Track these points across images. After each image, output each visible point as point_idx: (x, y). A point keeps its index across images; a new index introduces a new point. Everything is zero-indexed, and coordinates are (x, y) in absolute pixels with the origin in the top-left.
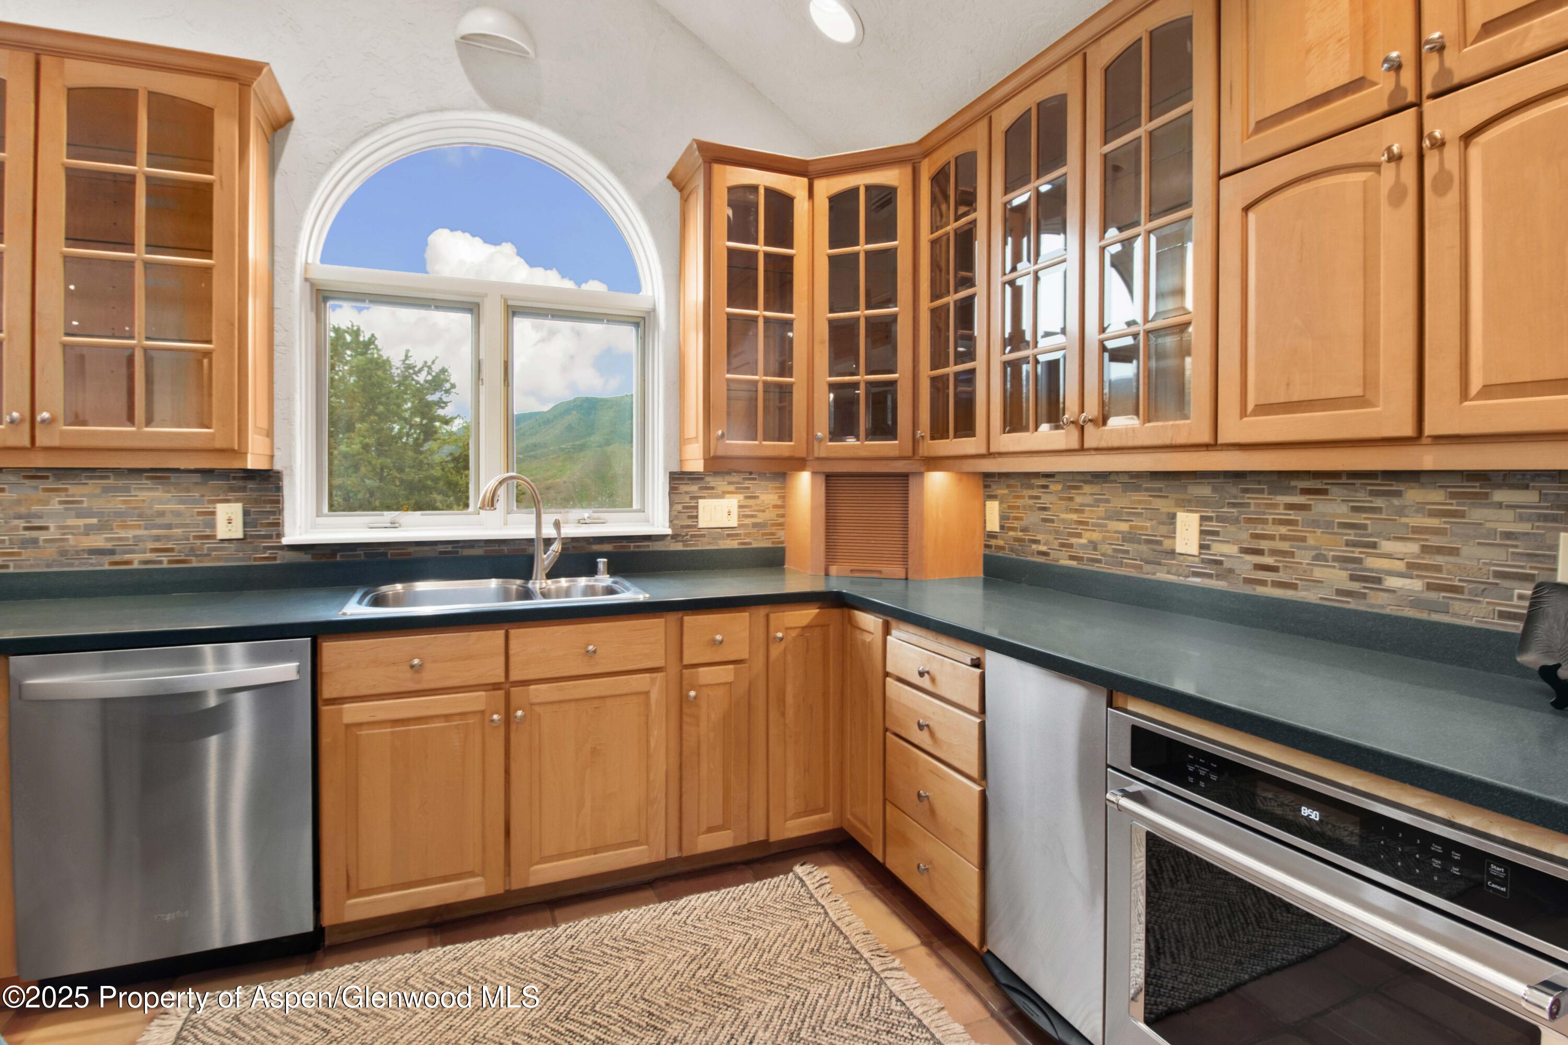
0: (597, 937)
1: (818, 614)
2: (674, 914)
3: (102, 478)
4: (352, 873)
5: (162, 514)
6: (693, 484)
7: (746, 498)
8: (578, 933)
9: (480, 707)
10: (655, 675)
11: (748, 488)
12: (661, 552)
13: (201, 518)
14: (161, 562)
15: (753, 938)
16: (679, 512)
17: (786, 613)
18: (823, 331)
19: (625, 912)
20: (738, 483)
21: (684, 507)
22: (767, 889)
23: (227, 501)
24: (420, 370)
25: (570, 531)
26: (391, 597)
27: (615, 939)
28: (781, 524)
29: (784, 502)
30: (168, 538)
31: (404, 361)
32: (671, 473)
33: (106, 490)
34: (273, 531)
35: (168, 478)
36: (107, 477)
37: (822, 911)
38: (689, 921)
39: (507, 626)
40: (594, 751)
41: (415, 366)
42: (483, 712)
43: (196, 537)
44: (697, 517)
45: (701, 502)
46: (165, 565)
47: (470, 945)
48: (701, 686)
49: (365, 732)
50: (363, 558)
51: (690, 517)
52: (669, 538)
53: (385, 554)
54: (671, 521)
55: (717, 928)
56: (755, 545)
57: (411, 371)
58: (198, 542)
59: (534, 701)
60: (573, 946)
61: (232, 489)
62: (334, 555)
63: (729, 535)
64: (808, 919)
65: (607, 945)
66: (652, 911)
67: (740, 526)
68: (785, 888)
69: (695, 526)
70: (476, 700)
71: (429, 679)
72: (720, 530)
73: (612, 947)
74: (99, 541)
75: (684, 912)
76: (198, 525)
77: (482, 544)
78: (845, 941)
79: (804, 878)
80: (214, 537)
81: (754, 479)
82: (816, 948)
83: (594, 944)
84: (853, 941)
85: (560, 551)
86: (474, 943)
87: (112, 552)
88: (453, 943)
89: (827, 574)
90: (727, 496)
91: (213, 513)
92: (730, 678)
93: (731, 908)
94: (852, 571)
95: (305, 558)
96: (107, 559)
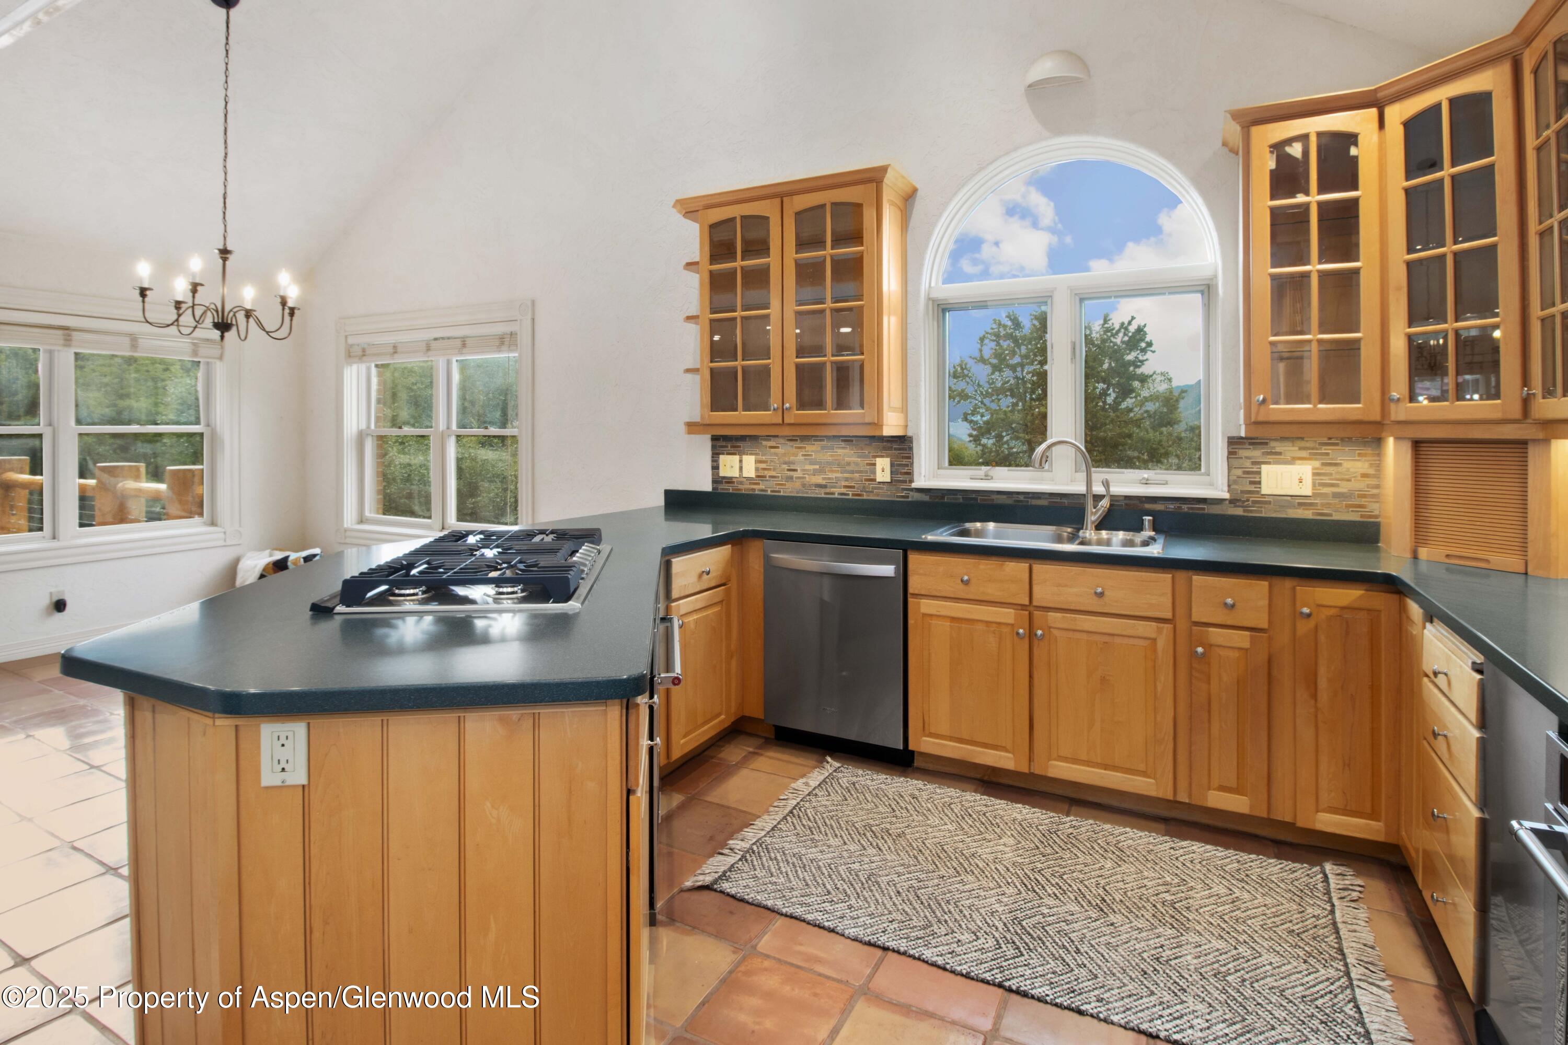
0: (1094, 836)
1: (1361, 596)
2: (1171, 848)
3: (821, 440)
4: (926, 719)
5: (849, 464)
6: (1254, 449)
7: (1323, 464)
8: (1080, 827)
9: (1011, 621)
10: (1162, 625)
11: (1327, 454)
12: (1217, 515)
13: (868, 467)
14: (848, 495)
15: (1234, 896)
16: (1239, 477)
17: (1317, 589)
18: (1399, 275)
19: (1128, 829)
20: (1313, 449)
21: (1245, 473)
22: (1281, 869)
23: (882, 456)
24: (1119, 331)
25: (1119, 489)
26: (973, 531)
27: (1108, 844)
28: (1373, 496)
29: (1379, 471)
30: (852, 479)
31: (1103, 325)
32: (1229, 438)
33: (823, 448)
34: (907, 477)
35: (852, 441)
36: (823, 440)
37: (1329, 908)
38: (1181, 859)
39: (1032, 561)
40: (1103, 680)
41: (1113, 329)
42: (1012, 625)
43: (867, 480)
44: (1259, 483)
45: (1264, 468)
46: (850, 497)
47: (1000, 801)
48: (1211, 645)
49: (934, 622)
50: (961, 501)
51: (1252, 483)
52: (1227, 502)
53: (976, 499)
54: (1229, 486)
55: (1204, 875)
56: (1336, 517)
57: (1109, 334)
58: (867, 483)
59: (1052, 625)
60: (1072, 833)
61: (885, 449)
62: (943, 497)
63: (1300, 504)
64: (1307, 907)
65: (1099, 844)
66: (1151, 838)
67: (1315, 495)
68: (1302, 876)
69: (1258, 492)
70: (1007, 615)
71: (973, 592)
72: (1289, 498)
73: (1102, 847)
74: (819, 479)
75: (1182, 850)
76: (866, 472)
77: (1047, 496)
78: (1336, 941)
79: (1330, 876)
80: (874, 480)
81: (1336, 444)
82: (1297, 931)
83: (1088, 839)
84: (1345, 944)
85: (1108, 506)
86: (1002, 802)
87: (825, 486)
88: (989, 795)
89: (1415, 557)
90: (1298, 462)
91: (875, 464)
92: (1247, 645)
93: (1230, 866)
94: (1448, 556)
95: (925, 498)
96: (823, 491)
